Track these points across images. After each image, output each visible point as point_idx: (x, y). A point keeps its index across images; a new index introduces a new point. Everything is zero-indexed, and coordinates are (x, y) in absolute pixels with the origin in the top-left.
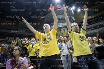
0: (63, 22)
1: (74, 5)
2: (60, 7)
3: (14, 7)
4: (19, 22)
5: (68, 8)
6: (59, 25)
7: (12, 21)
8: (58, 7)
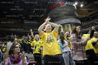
0: (66, 19)
1: (76, 1)
2: (62, 4)
3: (19, 7)
4: (24, 20)
5: (71, 4)
6: (62, 22)
7: (17, 20)
8: (60, 4)
